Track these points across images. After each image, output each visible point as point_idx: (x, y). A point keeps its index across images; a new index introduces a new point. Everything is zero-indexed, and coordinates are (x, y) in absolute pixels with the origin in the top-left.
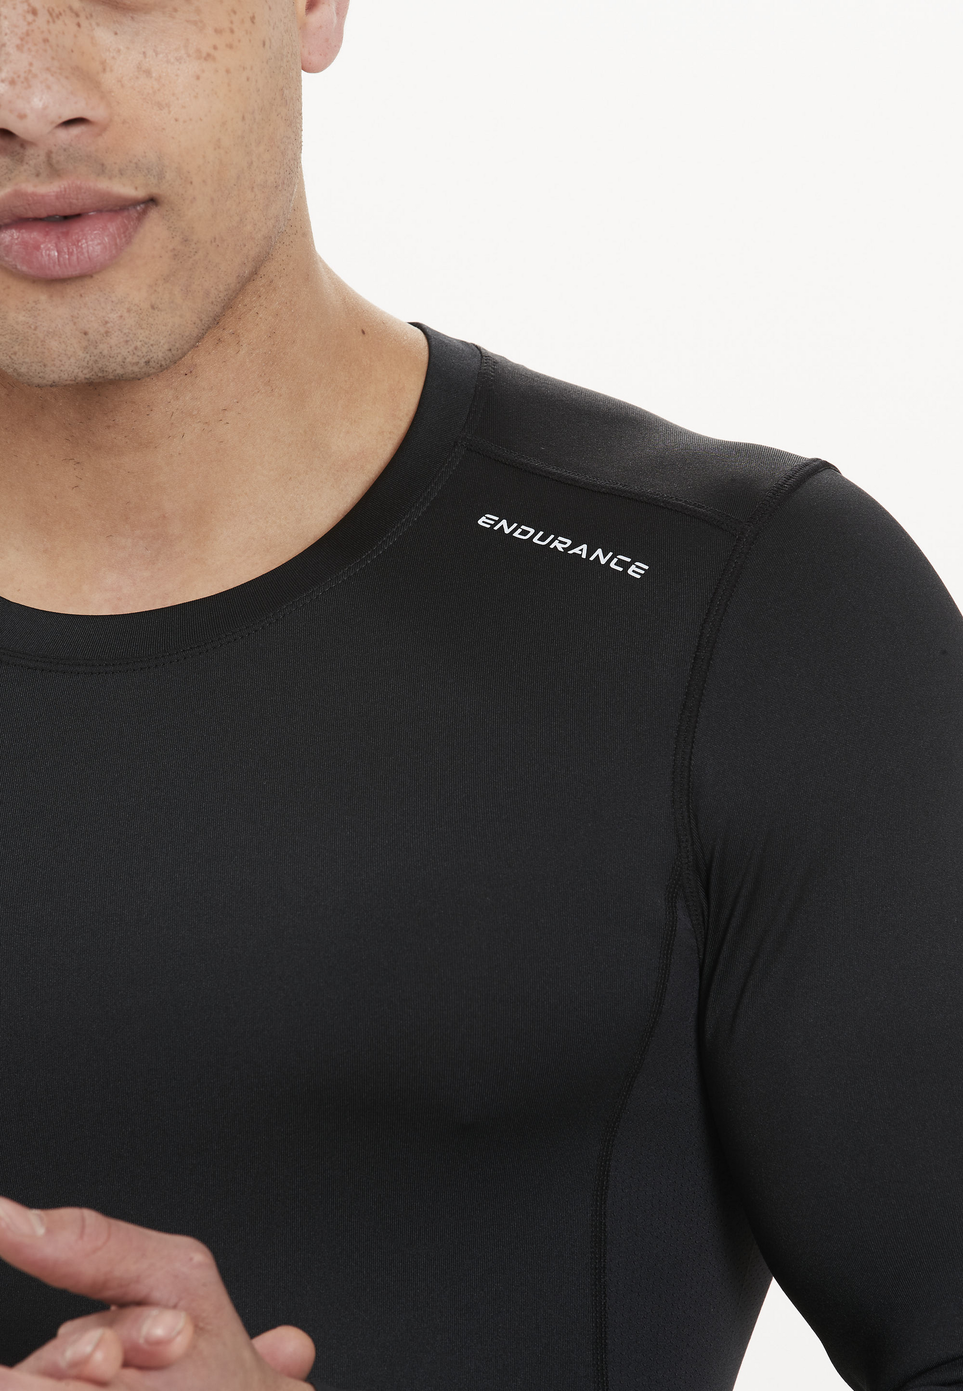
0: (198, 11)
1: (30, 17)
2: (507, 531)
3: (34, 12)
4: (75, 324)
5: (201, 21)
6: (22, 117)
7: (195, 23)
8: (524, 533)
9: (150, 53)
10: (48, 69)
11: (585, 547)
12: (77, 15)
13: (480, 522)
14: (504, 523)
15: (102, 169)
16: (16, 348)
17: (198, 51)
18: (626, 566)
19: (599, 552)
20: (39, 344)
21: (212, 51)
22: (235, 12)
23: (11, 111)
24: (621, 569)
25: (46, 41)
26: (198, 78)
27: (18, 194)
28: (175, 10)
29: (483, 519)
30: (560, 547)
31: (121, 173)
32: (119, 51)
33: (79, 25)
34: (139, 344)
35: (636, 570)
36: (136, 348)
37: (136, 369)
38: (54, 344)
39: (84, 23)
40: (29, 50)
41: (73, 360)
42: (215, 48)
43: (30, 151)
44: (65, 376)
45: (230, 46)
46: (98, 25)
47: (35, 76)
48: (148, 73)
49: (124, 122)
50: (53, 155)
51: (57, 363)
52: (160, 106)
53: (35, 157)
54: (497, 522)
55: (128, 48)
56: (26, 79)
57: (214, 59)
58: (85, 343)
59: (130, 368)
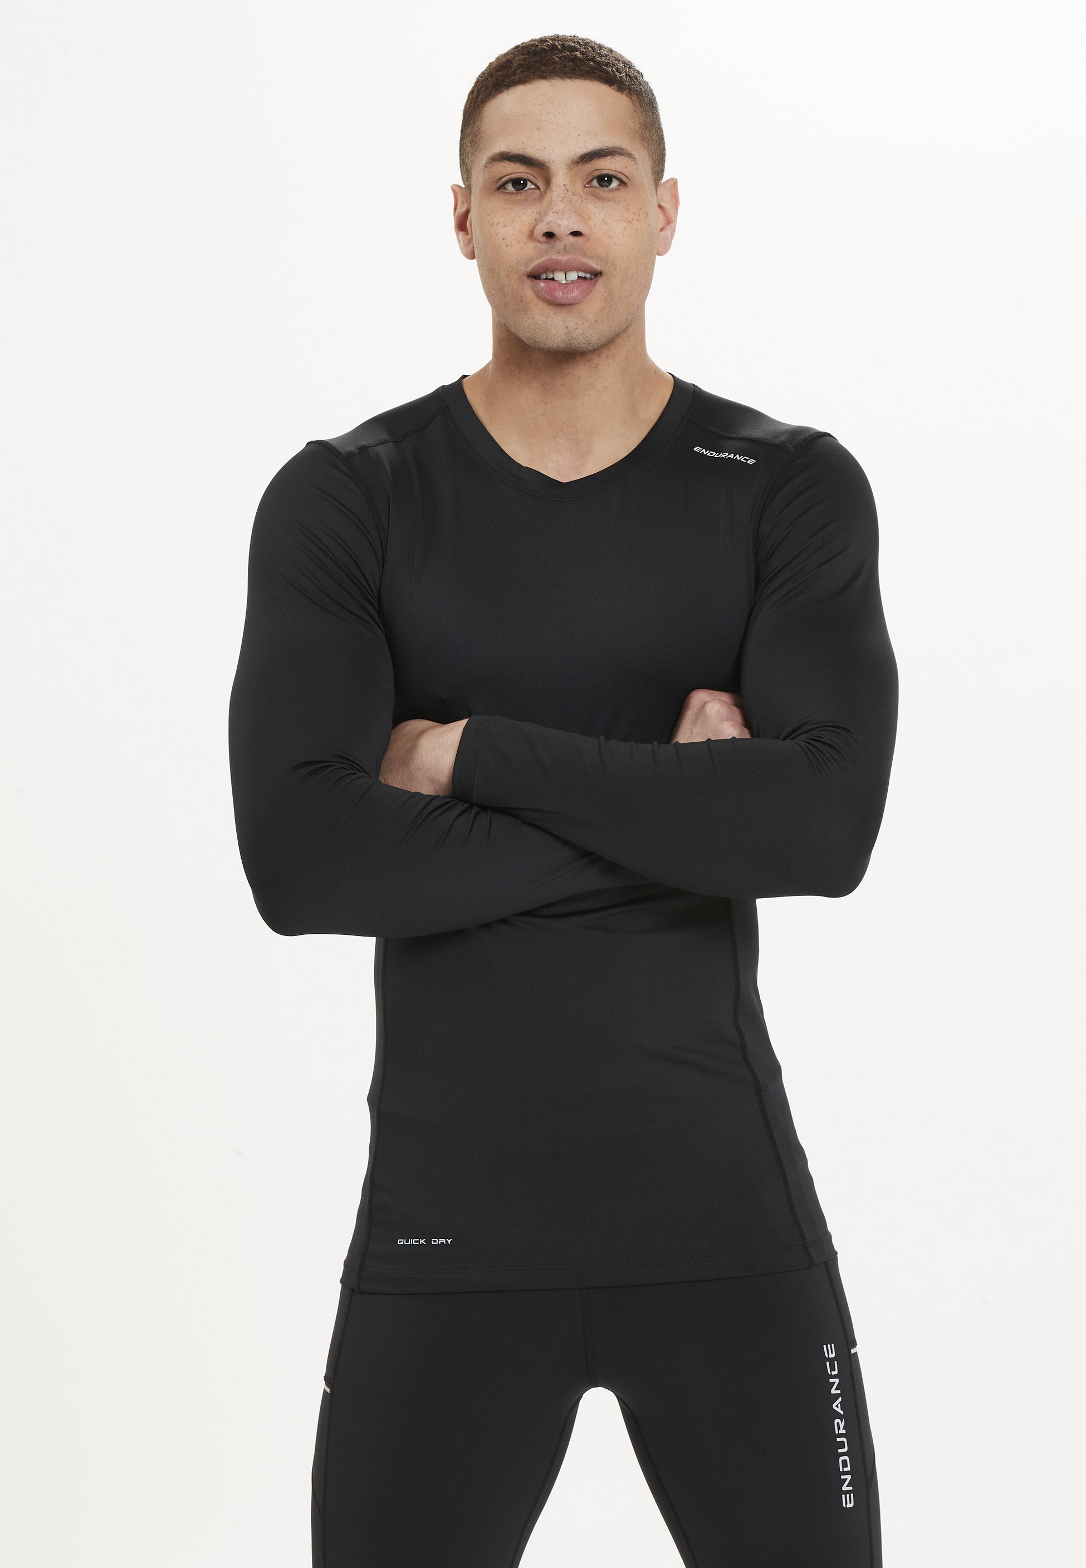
0: (628, 205)
1: (566, 192)
2: (705, 453)
3: (568, 191)
4: (564, 323)
5: (629, 208)
6: (559, 226)
7: (626, 209)
8: (712, 454)
9: (608, 216)
10: (571, 210)
11: (733, 455)
12: (582, 197)
13: (695, 449)
14: (704, 450)
15: (585, 255)
16: (537, 331)
17: (627, 219)
18: (747, 460)
19: (738, 456)
20: (547, 330)
21: (631, 220)
22: (641, 209)
23: (555, 223)
24: (745, 461)
25: (571, 201)
26: (625, 229)
27: (550, 260)
28: (619, 202)
29: (696, 448)
30: (724, 456)
31: (592, 258)
32: (596, 213)
33: (582, 201)
34: (587, 335)
35: (751, 462)
36: (586, 337)
37: (584, 346)
38: (553, 331)
39: (584, 200)
40: (565, 202)
41: (559, 338)
42: (633, 219)
43: (558, 243)
44: (555, 345)
45: (638, 220)
46: (589, 202)
47: (566, 211)
48: (606, 223)
49: (595, 240)
50: (567, 246)
51: (553, 338)
52: (610, 237)
53: (560, 245)
54: (701, 450)
55: (600, 213)
56: (563, 212)
57: (632, 223)
58: (566, 332)
59: (582, 345)
